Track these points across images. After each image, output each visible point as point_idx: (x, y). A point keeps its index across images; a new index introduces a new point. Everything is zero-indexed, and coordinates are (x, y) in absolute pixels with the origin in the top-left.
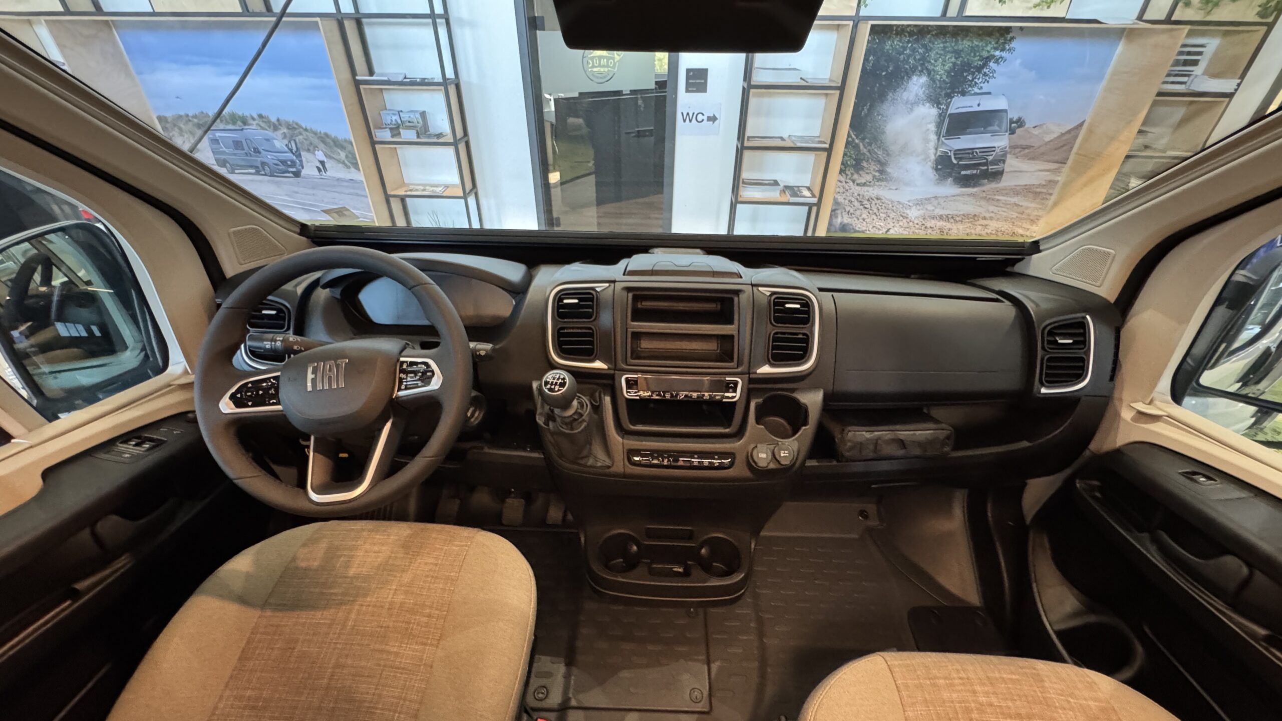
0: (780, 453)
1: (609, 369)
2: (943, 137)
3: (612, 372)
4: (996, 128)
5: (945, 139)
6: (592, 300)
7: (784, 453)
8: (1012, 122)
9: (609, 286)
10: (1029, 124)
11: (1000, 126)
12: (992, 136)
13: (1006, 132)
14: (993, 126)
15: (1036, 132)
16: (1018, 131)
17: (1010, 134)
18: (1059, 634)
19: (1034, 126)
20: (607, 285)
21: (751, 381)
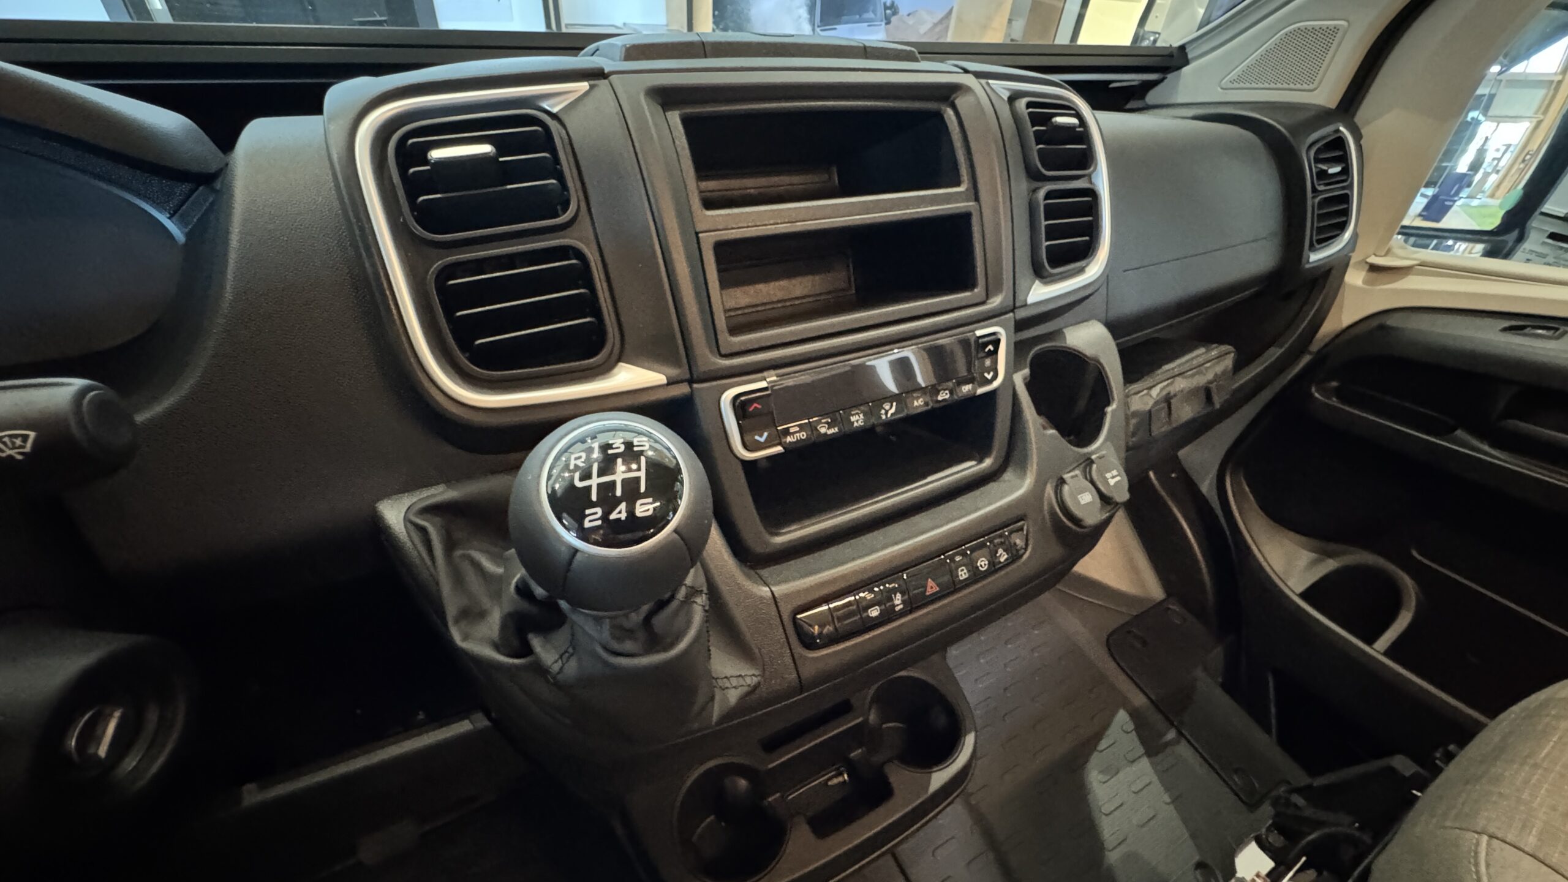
0: (1106, 481)
1: (671, 383)
2: (818, 26)
3: (683, 389)
4: (870, 15)
5: (821, 30)
6: (546, 141)
7: (1113, 477)
8: (886, 8)
9: (592, 87)
10: (903, 11)
11: (874, 12)
12: (869, 26)
13: (882, 21)
14: (867, 11)
15: (911, 21)
16: (894, 19)
17: (886, 24)
18: (1304, 595)
19: (908, 13)
20: (584, 86)
21: (1021, 325)
